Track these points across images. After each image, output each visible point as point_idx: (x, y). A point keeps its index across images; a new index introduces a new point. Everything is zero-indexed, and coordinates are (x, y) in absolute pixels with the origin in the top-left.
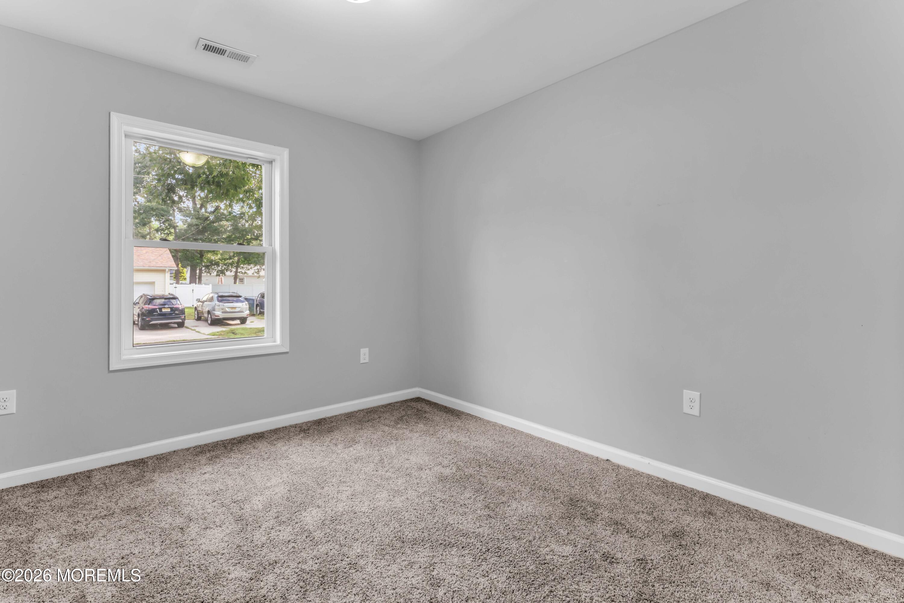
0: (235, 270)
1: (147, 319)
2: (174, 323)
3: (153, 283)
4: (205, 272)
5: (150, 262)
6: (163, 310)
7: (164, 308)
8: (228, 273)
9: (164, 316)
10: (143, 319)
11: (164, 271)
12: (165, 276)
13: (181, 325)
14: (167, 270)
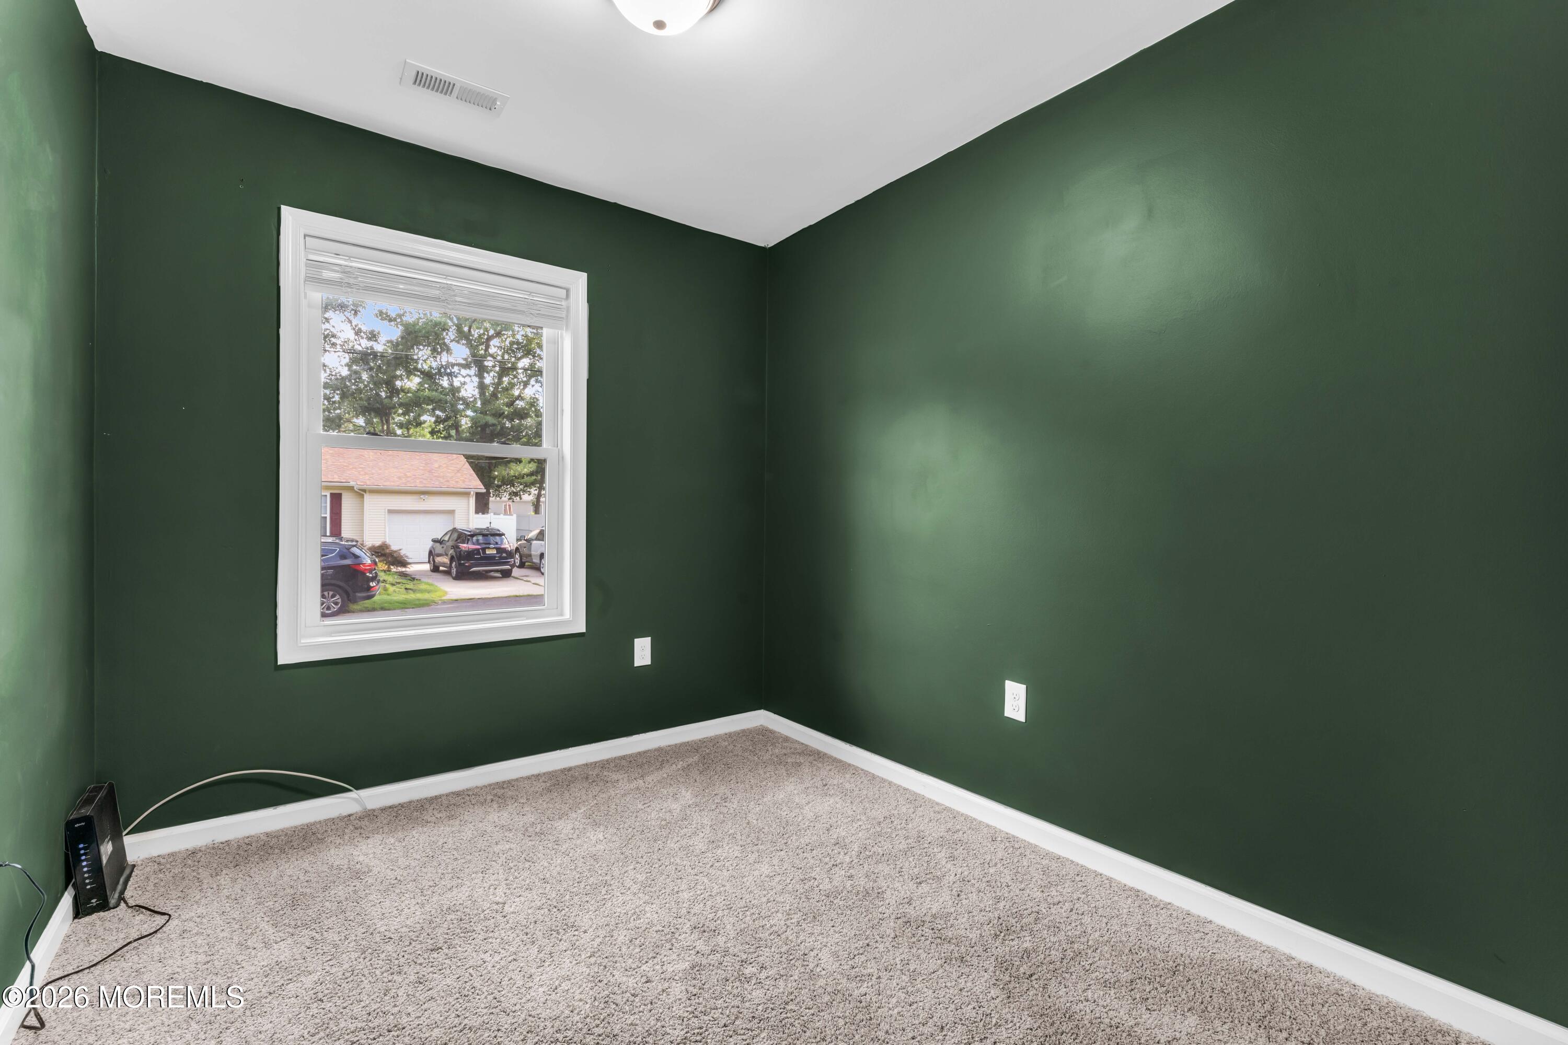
0: (536, 492)
1: (467, 564)
2: (497, 571)
3: (452, 512)
4: (494, 495)
5: (448, 481)
6: (488, 552)
7: (489, 548)
8: (526, 497)
9: (490, 560)
10: (460, 564)
11: (467, 494)
12: (469, 502)
13: (506, 574)
14: (472, 493)
